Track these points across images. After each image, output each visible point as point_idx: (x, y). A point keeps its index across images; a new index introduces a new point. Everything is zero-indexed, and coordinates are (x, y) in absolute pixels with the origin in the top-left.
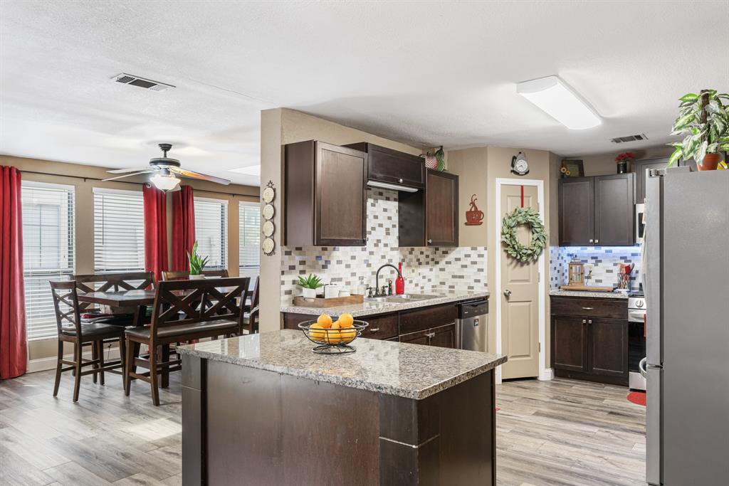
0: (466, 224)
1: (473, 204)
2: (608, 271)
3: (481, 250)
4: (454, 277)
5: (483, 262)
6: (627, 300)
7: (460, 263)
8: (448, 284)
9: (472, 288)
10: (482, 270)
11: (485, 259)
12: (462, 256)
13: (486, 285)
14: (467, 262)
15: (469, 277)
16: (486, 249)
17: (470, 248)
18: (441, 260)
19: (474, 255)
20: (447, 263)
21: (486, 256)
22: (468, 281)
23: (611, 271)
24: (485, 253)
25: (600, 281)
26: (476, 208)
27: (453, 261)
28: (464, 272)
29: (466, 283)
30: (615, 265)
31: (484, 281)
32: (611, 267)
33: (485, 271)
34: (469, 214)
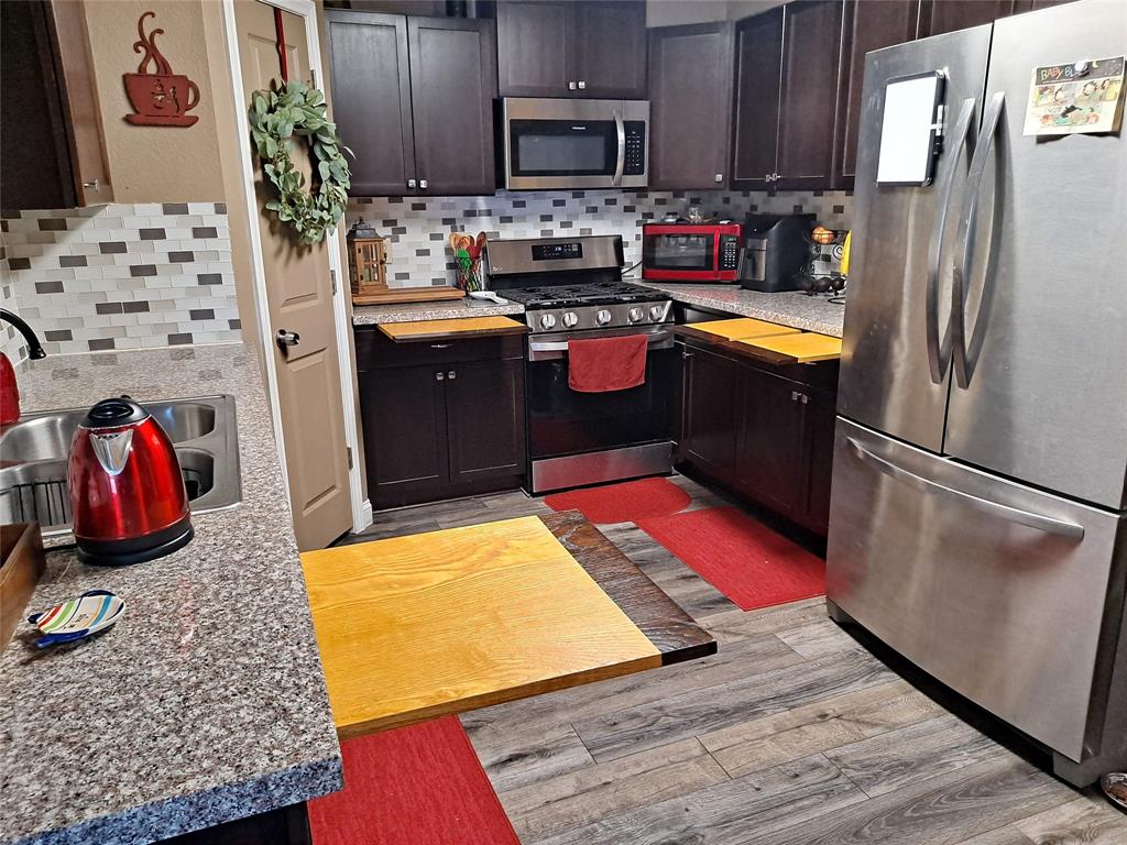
0: (128, 120)
1: (147, 46)
2: (421, 253)
3: (202, 212)
4: (103, 309)
5: (217, 255)
6: (524, 314)
7: (122, 261)
8: (81, 336)
9: (188, 338)
10: (217, 279)
11: (223, 243)
12: (130, 236)
13: (234, 324)
14: (157, 253)
15: (171, 304)
16: (220, 209)
17: (159, 207)
18: (40, 254)
19: (179, 235)
20: (66, 261)
21: (223, 233)
22: (170, 318)
23: (426, 253)
24: (221, 223)
25: (406, 276)
26: (163, 66)
27: (92, 254)
28: (146, 289)
29: (157, 328)
30: (434, 237)
31: (226, 313)
32: (426, 243)
33: (229, 279)
34: (132, 84)
